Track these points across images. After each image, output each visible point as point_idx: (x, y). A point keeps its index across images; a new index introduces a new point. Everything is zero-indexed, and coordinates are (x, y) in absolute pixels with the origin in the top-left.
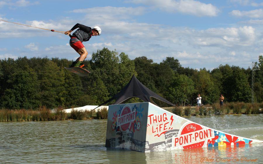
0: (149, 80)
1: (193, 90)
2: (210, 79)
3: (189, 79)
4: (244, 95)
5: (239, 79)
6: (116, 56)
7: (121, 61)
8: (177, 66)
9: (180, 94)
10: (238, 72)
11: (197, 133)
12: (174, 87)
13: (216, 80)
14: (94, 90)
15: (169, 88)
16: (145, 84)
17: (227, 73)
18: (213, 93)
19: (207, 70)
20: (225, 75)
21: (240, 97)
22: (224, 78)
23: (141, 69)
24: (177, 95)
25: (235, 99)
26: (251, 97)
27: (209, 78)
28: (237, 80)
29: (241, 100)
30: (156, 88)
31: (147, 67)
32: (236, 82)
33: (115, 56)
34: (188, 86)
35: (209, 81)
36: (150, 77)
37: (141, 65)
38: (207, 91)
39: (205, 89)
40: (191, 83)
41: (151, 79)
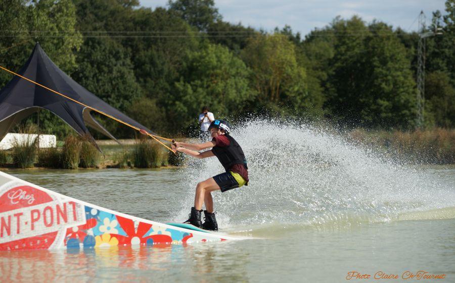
0: (118, 59)
1: (244, 92)
2: (297, 60)
3: (235, 59)
5: (384, 62)
8: (209, 17)
9: (205, 103)
10: (382, 39)
11: (38, 211)
12: (193, 80)
13: (315, 62)
15: (176, 84)
16: (106, 69)
17: (348, 42)
18: (303, 99)
19: (294, 33)
20: (343, 49)
21: (383, 115)
22: (339, 57)
23: (98, 25)
24: (199, 103)
25: (371, 120)
26: (414, 116)
27: (293, 59)
29: (388, 123)
30: (138, 81)
31: (116, 18)
32: (373, 71)
34: (229, 79)
35: (292, 66)
36: (121, 51)
37: (100, 13)
38: (288, 94)
39: (280, 88)
40: (239, 71)
41: (122, 56)
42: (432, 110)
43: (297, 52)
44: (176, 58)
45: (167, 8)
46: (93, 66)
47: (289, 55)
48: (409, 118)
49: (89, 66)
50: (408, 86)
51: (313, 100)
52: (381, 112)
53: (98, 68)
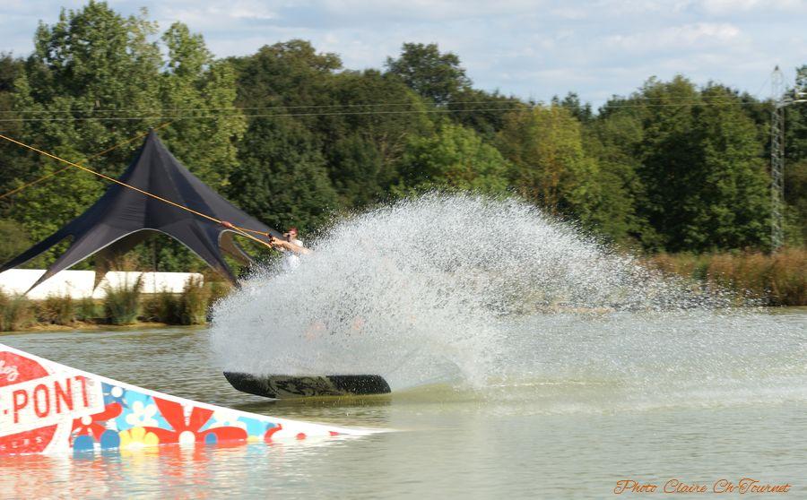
0: (302, 151)
2: (585, 146)
3: (486, 146)
4: (742, 218)
5: (721, 146)
6: (150, 40)
7: (170, 65)
8: (448, 85)
10: (717, 112)
11: (24, 392)
12: (418, 182)
13: (613, 150)
14: (43, 200)
15: (393, 187)
16: (283, 168)
17: (664, 116)
18: (594, 208)
19: (582, 104)
20: (656, 127)
21: (722, 230)
22: (650, 139)
23: (273, 99)
25: (702, 238)
26: (769, 230)
27: (578, 145)
28: (710, 149)
29: (732, 243)
30: (334, 185)
31: (302, 89)
32: (704, 161)
33: (142, 38)
34: (476, 179)
35: (575, 156)
36: (306, 139)
37: (277, 81)
38: (570, 200)
39: (558, 191)
40: (491, 166)
41: (309, 147)
42: (798, 221)
43: (583, 135)
44: (397, 148)
45: (384, 70)
46: (263, 164)
47: (573, 139)
48: (763, 234)
49: (258, 163)
50: (760, 184)
51: (610, 209)
52: (718, 225)
53: (272, 167)
